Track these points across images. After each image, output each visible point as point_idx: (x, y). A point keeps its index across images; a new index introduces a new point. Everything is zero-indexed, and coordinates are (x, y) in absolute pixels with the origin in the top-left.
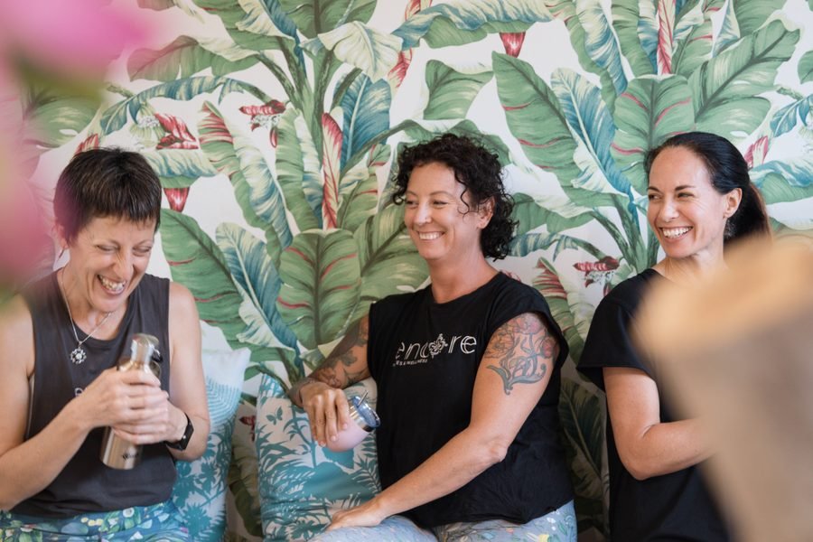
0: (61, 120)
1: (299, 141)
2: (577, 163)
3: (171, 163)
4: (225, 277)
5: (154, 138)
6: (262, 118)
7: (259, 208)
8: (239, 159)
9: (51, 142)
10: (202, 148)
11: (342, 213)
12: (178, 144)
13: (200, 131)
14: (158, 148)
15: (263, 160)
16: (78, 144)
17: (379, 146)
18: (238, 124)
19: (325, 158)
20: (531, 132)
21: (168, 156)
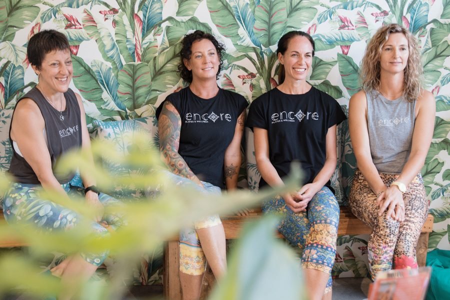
0: (24, 17)
1: (124, 25)
2: (240, 34)
3: (71, 35)
4: (95, 82)
5: (64, 24)
6: (109, 16)
7: (108, 53)
8: (100, 33)
9: (20, 26)
10: (84, 28)
11: (143, 55)
12: (74, 27)
13: (83, 21)
14: (65, 29)
15: (110, 33)
16: (32, 27)
17: (158, 27)
18: (98, 18)
19: (136, 33)
20: (221, 22)
21: (70, 32)
